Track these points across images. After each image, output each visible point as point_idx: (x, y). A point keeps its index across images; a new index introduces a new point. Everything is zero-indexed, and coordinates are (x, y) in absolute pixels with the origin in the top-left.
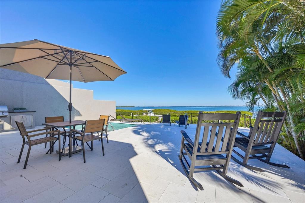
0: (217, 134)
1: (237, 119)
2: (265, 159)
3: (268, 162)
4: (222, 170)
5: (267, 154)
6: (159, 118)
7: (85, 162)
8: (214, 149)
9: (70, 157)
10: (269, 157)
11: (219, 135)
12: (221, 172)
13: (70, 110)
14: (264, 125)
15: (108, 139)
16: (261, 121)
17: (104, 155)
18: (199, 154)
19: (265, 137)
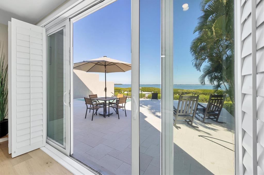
0: (191, 108)
1: (197, 98)
2: (215, 119)
3: (217, 121)
4: (190, 123)
5: (216, 117)
6: (146, 95)
7: (119, 119)
8: (186, 112)
9: (109, 116)
10: (217, 119)
11: (192, 108)
12: (190, 124)
13: (106, 92)
14: (214, 102)
15: (126, 109)
16: (212, 99)
17: (126, 116)
18: (179, 114)
19: (214, 108)
